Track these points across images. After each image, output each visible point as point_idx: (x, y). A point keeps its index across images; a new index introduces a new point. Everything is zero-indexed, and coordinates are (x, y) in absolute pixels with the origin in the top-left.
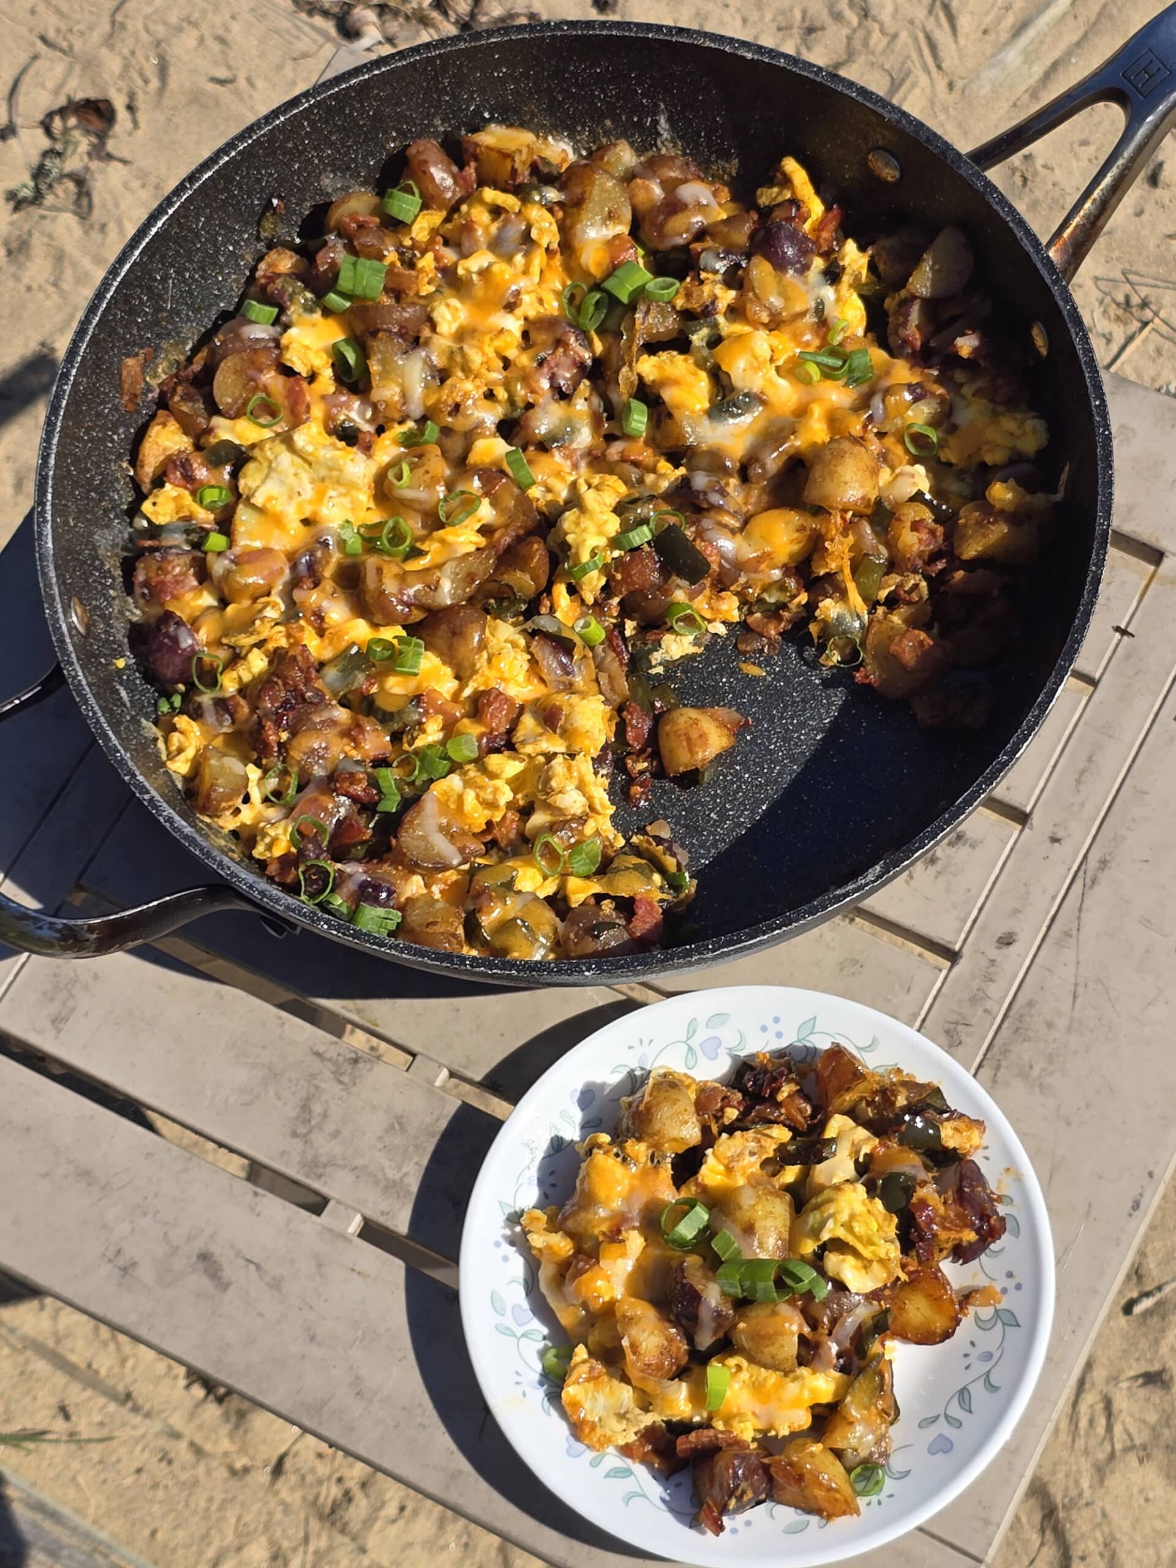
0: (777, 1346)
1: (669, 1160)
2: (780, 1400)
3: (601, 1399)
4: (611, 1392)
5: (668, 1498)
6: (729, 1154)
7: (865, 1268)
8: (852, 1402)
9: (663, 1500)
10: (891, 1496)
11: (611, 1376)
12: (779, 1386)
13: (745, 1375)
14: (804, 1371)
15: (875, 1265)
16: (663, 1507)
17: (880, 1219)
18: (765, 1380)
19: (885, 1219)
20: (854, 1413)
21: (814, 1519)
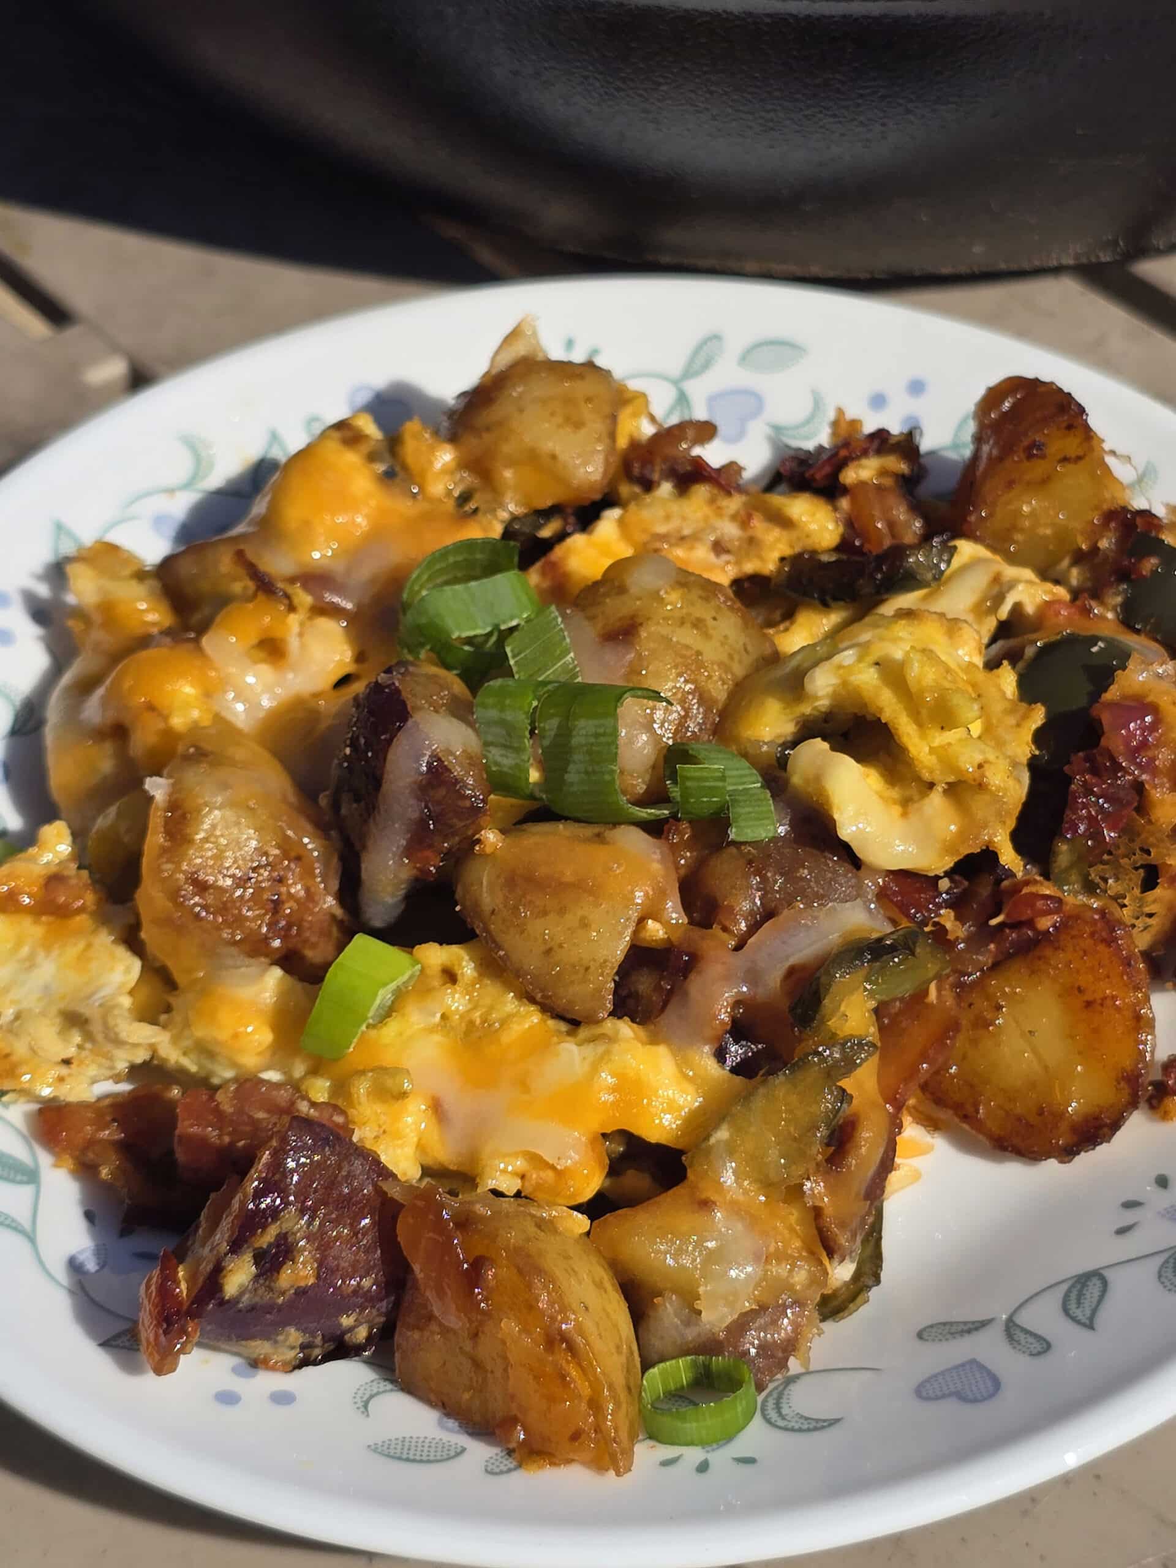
0: (571, 919)
1: (504, 515)
2: (523, 1084)
3: (47, 970)
4: (83, 959)
5: (91, 1266)
6: (662, 529)
7: (905, 803)
8: (731, 1150)
9: (74, 1266)
10: (750, 1461)
11: (103, 919)
12: (538, 1048)
13: (456, 1001)
14: (625, 1029)
15: (936, 800)
16: (61, 1274)
17: (998, 707)
18: (505, 1021)
19: (1011, 711)
20: (728, 1178)
21: (480, 1452)
